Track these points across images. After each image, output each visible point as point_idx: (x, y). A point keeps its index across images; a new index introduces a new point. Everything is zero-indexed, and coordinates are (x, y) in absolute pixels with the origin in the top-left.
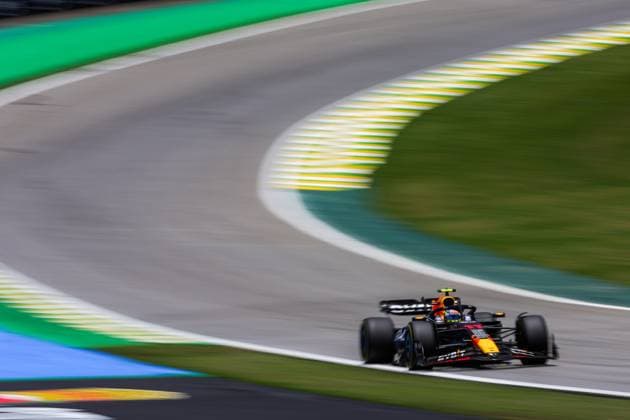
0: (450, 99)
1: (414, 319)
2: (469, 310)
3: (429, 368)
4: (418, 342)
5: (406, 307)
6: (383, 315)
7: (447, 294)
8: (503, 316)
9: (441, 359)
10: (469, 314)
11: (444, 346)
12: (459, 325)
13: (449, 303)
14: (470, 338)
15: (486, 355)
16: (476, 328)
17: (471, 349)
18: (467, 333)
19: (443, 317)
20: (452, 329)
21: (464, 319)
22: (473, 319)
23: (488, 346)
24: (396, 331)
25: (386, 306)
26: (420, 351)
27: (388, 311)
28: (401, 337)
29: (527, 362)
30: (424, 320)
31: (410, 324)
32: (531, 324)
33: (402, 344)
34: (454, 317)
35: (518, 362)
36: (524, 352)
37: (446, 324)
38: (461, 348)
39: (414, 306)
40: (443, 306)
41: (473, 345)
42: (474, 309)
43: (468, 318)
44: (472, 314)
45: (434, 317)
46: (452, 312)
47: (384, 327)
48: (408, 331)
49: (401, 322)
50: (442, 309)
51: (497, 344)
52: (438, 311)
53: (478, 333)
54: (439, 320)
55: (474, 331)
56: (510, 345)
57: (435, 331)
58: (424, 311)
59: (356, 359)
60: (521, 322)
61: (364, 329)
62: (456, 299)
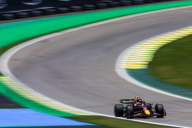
0: (172, 41)
1: (128, 105)
2: (143, 103)
3: (131, 118)
4: (129, 111)
5: (127, 101)
6: (121, 104)
7: (137, 98)
8: (152, 104)
9: (135, 115)
10: (143, 104)
11: (136, 112)
12: (140, 107)
13: (138, 101)
14: (143, 110)
15: (147, 115)
16: (144, 107)
17: (143, 113)
18: (142, 109)
19: (136, 104)
20: (138, 107)
21: (142, 105)
22: (144, 105)
23: (147, 112)
24: (124, 108)
25: (121, 101)
26: (129, 113)
27: (122, 102)
28: (125, 110)
29: (158, 117)
30: (131, 105)
31: (127, 106)
32: (159, 107)
33: (125, 111)
34: (139, 104)
35: (156, 117)
36: (157, 114)
37: (137, 106)
38: (140, 113)
39: (129, 101)
40: (136, 101)
41: (144, 112)
42: (144, 102)
43: (143, 105)
44: (144, 104)
45: (133, 104)
46: (139, 103)
47: (121, 107)
48: (126, 108)
49: (125, 106)
50: (136, 102)
51: (150, 112)
52: (135, 102)
53: (145, 109)
54: (135, 105)
55: (144, 108)
56: (154, 112)
57: (133, 108)
58: (132, 103)
59: (113, 116)
60: (156, 106)
61: (116, 107)
62: (140, 99)
